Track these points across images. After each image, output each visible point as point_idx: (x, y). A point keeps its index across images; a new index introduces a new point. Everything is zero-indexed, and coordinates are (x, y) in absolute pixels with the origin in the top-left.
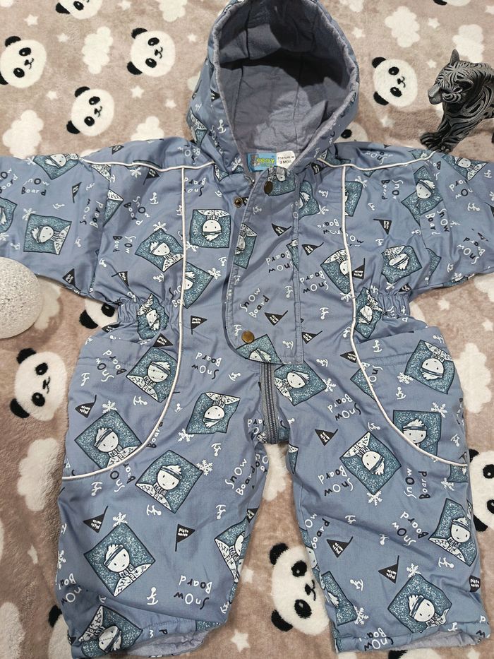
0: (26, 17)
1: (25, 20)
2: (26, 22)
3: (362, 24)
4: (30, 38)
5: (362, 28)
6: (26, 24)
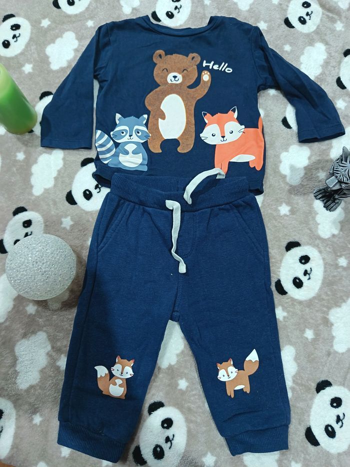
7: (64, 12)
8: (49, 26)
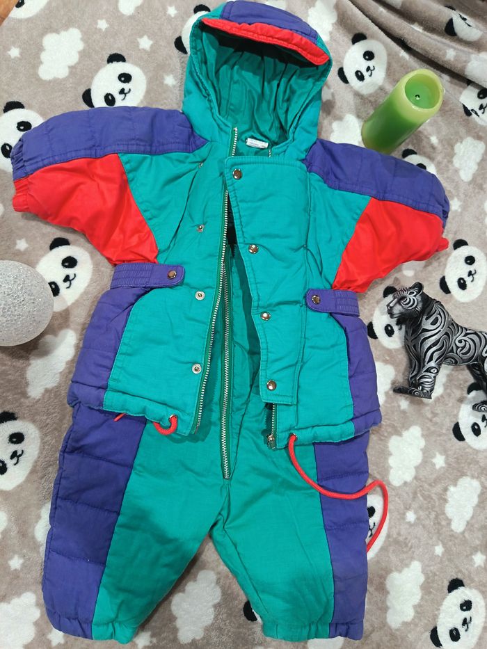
0: (141, 36)
1: (139, 40)
2: (138, 43)
3: (462, 196)
4: (135, 64)
5: (461, 201)
6: (138, 46)
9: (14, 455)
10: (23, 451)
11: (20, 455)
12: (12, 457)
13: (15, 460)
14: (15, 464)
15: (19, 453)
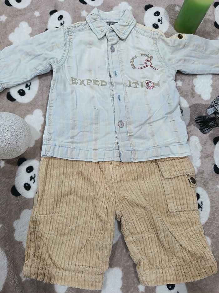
7: (16, 8)
8: (7, 20)
9: (32, 178)
10: (35, 175)
11: (35, 177)
12: (31, 180)
13: (33, 181)
14: (34, 183)
15: (33, 176)
